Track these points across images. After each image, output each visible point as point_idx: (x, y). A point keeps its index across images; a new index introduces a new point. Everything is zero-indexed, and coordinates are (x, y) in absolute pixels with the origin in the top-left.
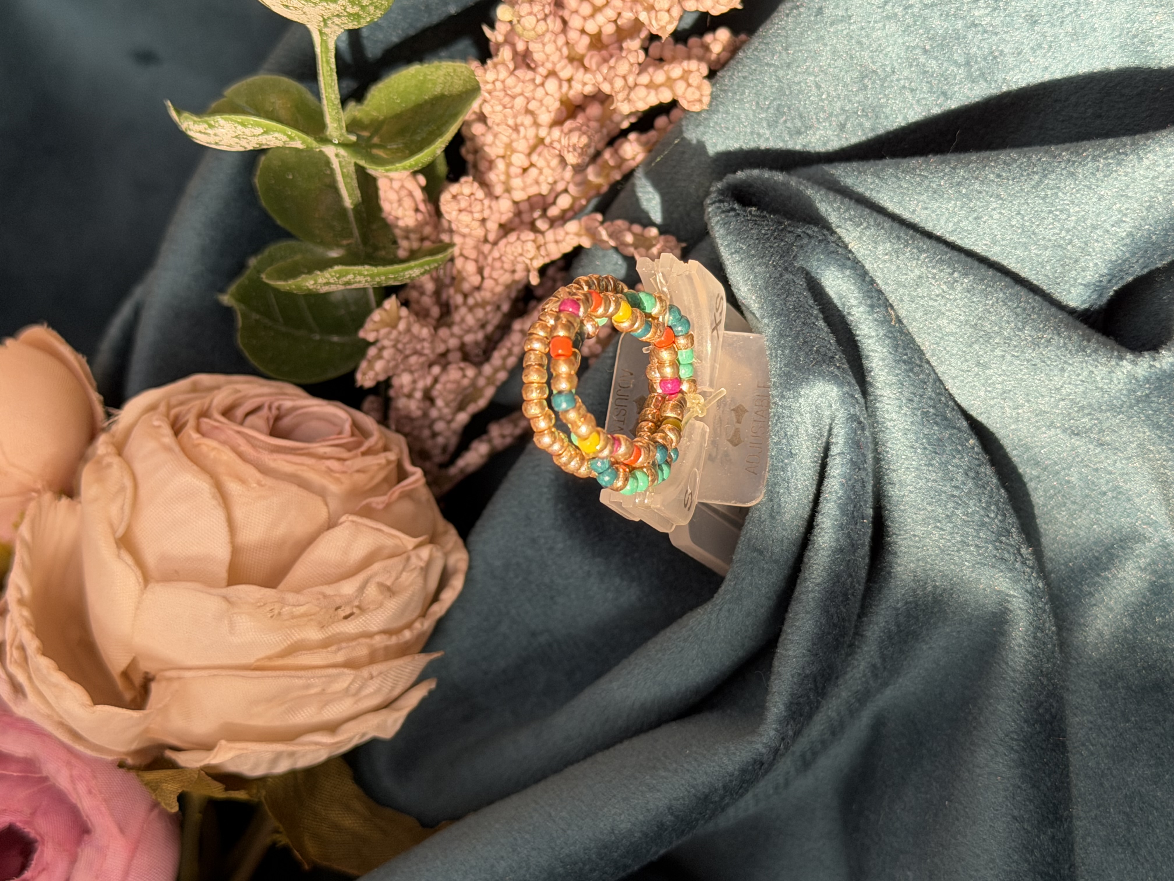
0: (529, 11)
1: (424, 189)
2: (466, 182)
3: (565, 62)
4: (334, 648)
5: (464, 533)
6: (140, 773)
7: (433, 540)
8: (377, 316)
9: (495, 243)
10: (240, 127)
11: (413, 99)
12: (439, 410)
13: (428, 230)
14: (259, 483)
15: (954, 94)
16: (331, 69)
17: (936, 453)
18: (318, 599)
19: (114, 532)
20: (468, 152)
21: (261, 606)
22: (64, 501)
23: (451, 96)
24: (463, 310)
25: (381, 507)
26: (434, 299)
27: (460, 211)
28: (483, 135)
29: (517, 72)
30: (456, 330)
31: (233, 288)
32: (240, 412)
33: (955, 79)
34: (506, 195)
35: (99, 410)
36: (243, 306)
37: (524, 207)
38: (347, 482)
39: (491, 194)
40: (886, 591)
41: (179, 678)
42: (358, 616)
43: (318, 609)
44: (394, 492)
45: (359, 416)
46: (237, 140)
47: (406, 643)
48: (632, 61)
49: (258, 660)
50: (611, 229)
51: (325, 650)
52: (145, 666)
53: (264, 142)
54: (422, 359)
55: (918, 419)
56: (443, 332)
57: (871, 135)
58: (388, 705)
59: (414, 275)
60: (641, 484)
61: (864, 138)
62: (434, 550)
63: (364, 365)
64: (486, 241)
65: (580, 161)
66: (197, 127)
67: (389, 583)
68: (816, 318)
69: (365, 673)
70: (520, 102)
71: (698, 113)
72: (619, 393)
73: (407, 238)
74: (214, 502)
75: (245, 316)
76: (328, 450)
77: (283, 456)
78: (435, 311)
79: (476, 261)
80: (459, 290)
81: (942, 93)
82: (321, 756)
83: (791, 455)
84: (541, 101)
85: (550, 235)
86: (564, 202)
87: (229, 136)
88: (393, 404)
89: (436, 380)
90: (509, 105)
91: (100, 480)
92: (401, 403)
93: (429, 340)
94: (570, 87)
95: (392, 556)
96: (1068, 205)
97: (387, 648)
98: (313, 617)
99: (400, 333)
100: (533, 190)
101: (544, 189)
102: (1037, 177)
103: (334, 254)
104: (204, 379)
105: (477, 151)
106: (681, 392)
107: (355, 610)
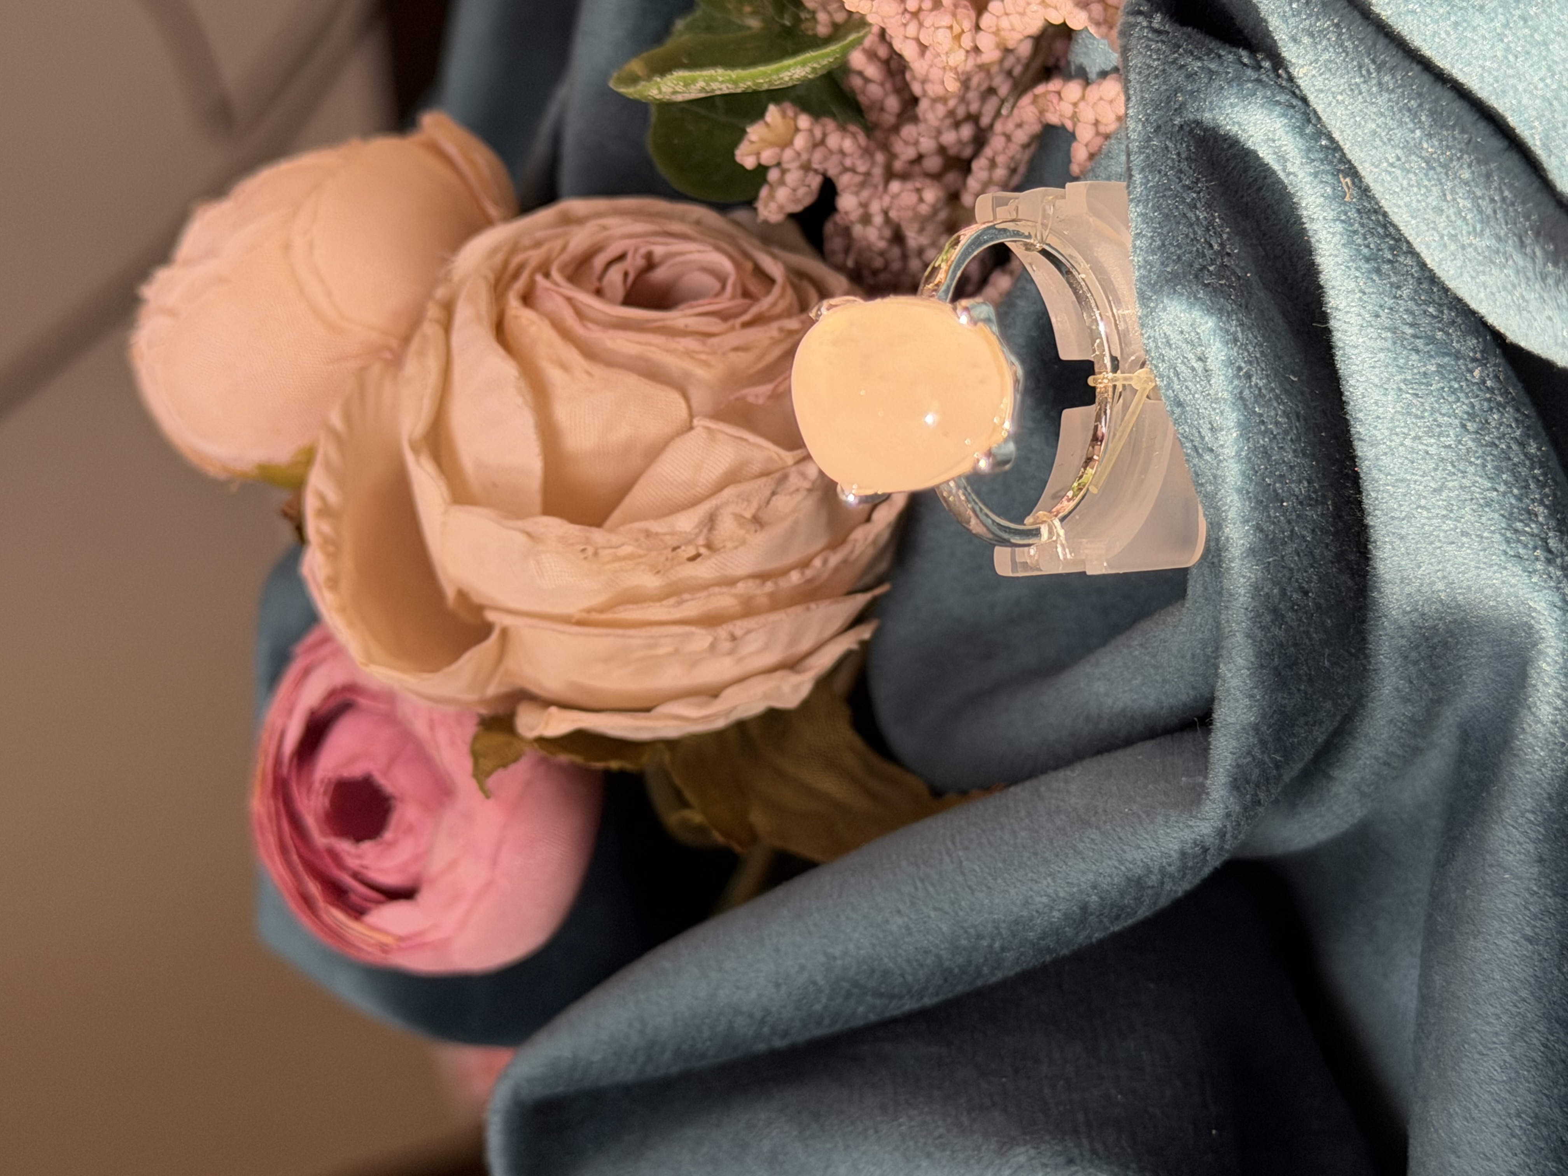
4: (672, 600)
14: (584, 372)
21: (570, 545)
24: (925, 103)
25: (759, 401)
30: (925, 126)
32: (599, 261)
38: (720, 365)
42: (708, 557)
49: (581, 612)
58: (792, 665)
69: (722, 632)
76: (693, 321)
91: (421, 353)
95: (756, 477)
97: (771, 595)
98: (640, 560)
99: (799, 153)
107: (703, 550)
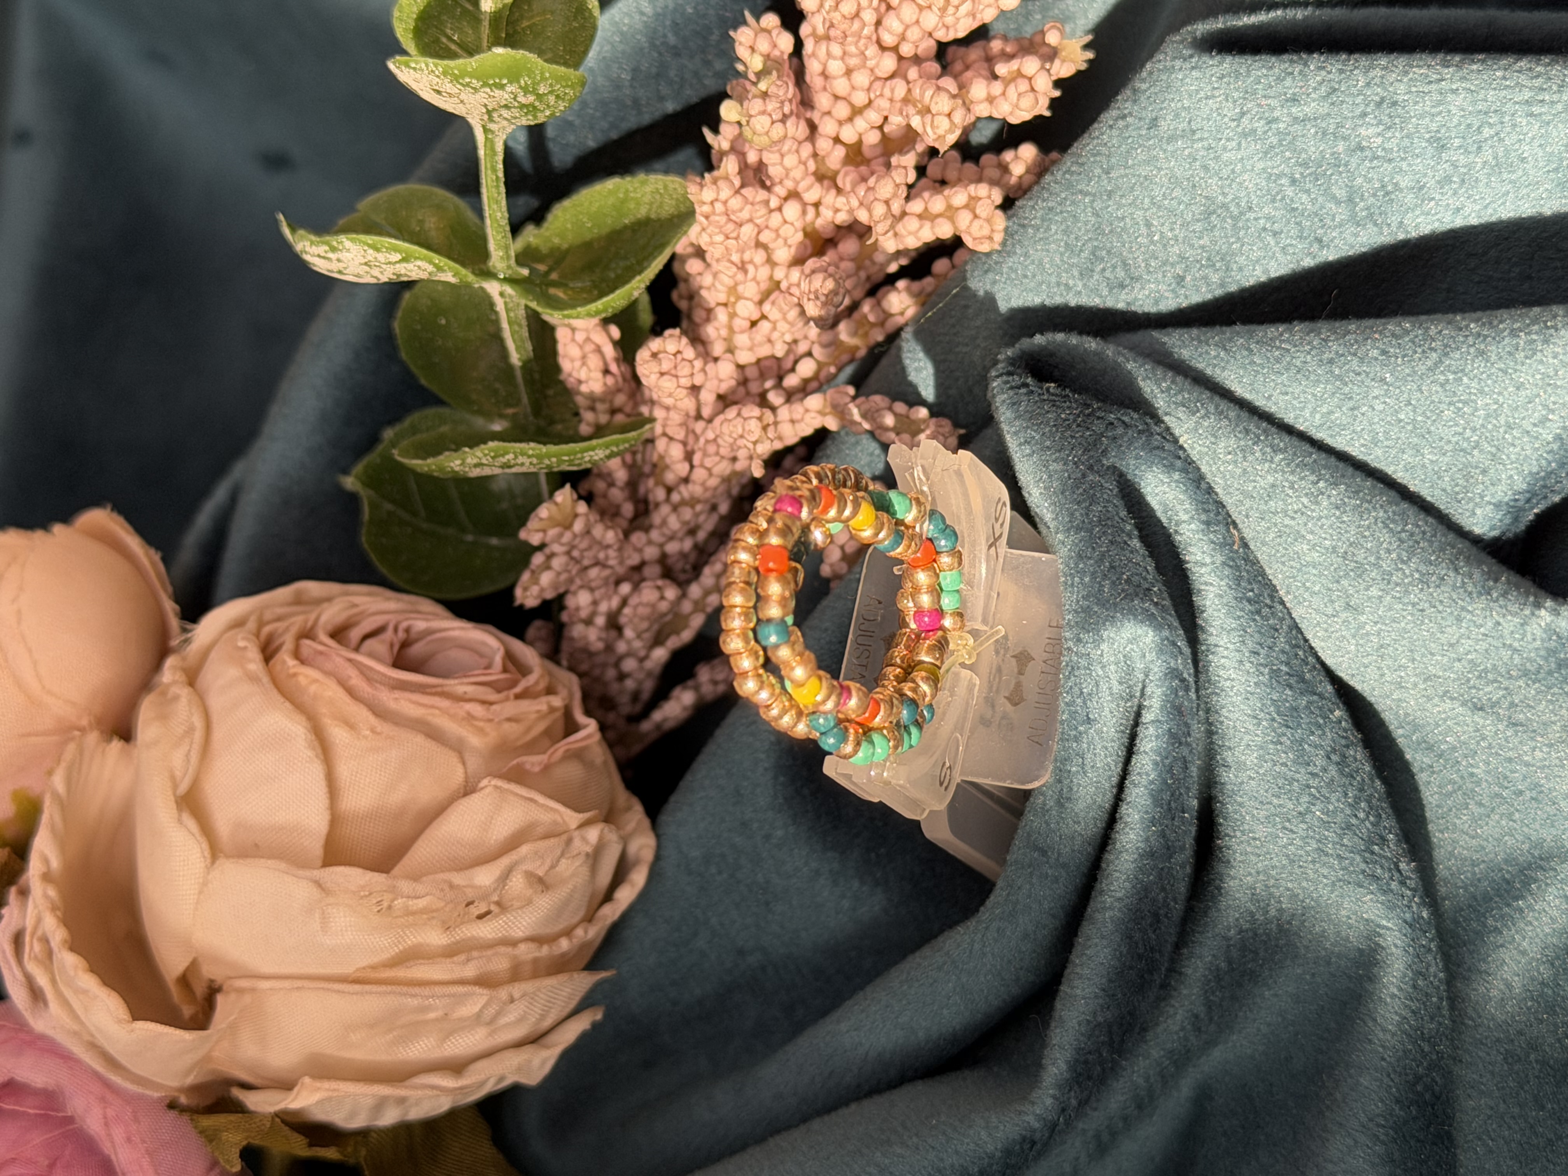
0: (762, 109)
1: (617, 344)
2: (671, 336)
3: (811, 179)
4: (462, 957)
5: (653, 811)
6: (195, 1117)
7: (609, 817)
8: (544, 511)
9: (710, 421)
10: (370, 251)
11: (610, 223)
12: (629, 642)
13: (620, 399)
14: (373, 731)
15: (1332, 241)
16: (497, 177)
17: (1288, 727)
18: (442, 890)
19: (175, 787)
20: (681, 297)
21: (366, 896)
22: (116, 745)
23: (659, 220)
24: (665, 509)
25: (537, 769)
26: (626, 493)
27: (662, 374)
28: (700, 274)
29: (743, 191)
30: (655, 535)
31: (359, 468)
32: (355, 634)
33: (1333, 220)
34: (729, 355)
35: (174, 622)
36: (371, 492)
37: (752, 373)
38: (493, 735)
39: (707, 356)
40: (1213, 913)
41: (253, 990)
42: (497, 916)
43: (442, 904)
44: (556, 750)
45: (517, 645)
46: (367, 268)
47: (563, 955)
48: (898, 181)
49: (358, 970)
50: (865, 407)
51: (448, 960)
52: (209, 971)
53: (403, 272)
54: (607, 572)
55: (1264, 679)
56: (638, 538)
57: (1219, 292)
58: (536, 1039)
59: (596, 458)
60: (879, 750)
61: (1209, 296)
62: (606, 830)
63: (526, 576)
64: (699, 417)
65: (823, 313)
66: (315, 250)
67: (541, 873)
68: (1129, 535)
69: (503, 993)
70: (748, 231)
71: (988, 255)
72: (862, 627)
73: (592, 409)
74: (310, 753)
75: (373, 506)
76: (470, 689)
77: (407, 695)
78: (628, 509)
79: (684, 443)
80: (660, 482)
81: (1316, 238)
82: (443, 1105)
83: (1088, 721)
84: (777, 231)
85: (784, 413)
86: (806, 368)
87: (357, 262)
88: (566, 633)
89: (624, 602)
90: (734, 235)
91: (163, 717)
92: (577, 631)
93: (615, 547)
94: (818, 214)
95: (547, 836)
96: (1475, 395)
97: (536, 961)
98: (435, 914)
99: (575, 536)
100: (764, 351)
101: (780, 351)
102: (1434, 355)
103: (497, 427)
104: (313, 588)
105: (692, 296)
106: (942, 628)
107: (493, 907)
